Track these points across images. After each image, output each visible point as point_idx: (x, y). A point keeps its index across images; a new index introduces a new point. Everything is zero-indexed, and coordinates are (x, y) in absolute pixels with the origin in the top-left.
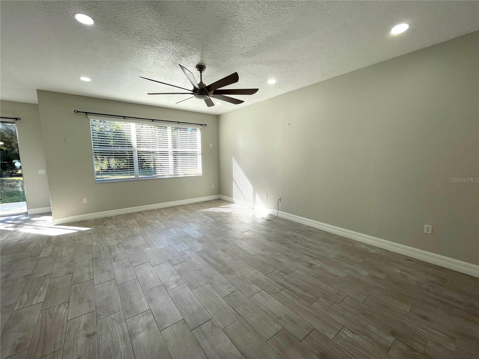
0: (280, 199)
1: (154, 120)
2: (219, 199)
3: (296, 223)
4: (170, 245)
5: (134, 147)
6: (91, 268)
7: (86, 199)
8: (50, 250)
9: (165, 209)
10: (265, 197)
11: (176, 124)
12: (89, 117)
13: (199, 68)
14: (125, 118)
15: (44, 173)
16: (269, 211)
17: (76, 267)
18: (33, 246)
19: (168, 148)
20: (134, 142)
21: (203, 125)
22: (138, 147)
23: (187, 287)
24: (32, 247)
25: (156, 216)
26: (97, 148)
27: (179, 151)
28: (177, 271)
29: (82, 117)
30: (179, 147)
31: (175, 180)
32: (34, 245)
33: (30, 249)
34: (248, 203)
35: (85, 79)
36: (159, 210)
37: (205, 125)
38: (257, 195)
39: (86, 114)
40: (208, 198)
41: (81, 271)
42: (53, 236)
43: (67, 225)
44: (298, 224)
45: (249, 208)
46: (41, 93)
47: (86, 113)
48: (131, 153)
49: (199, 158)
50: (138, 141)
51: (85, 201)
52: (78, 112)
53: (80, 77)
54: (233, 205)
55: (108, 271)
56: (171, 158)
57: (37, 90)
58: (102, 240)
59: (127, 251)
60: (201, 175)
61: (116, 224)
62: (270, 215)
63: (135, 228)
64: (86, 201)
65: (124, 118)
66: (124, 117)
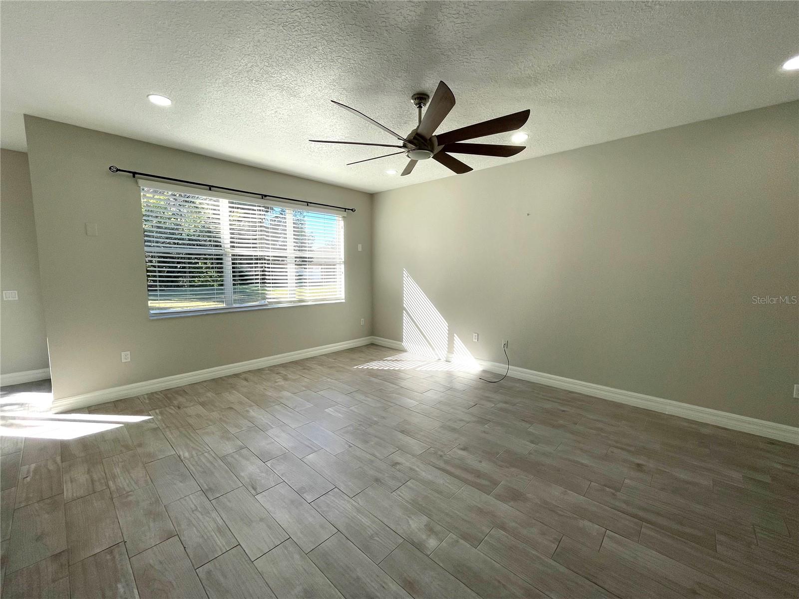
0: (506, 345)
1: (266, 196)
2: (372, 344)
3: (541, 386)
4: (351, 445)
5: (226, 246)
6: (214, 514)
7: (129, 353)
8: (80, 475)
9: (284, 366)
10: (474, 340)
11: (303, 205)
12: (141, 182)
13: (418, 98)
14: (212, 188)
15: (17, 299)
16: (482, 365)
17: (176, 518)
18: (32, 470)
19: (286, 250)
20: (226, 238)
21: (349, 209)
22: (233, 247)
23: (462, 541)
24: (28, 472)
25: (276, 382)
26: (154, 246)
27: (307, 256)
28: (410, 503)
29: (126, 182)
30: (307, 249)
31: (299, 311)
32: (33, 466)
33: (28, 479)
34: (436, 350)
35: (159, 100)
36: (273, 369)
37: (352, 210)
38: (456, 338)
39: (134, 177)
40: (352, 343)
41: (194, 526)
42: (68, 441)
43: (90, 412)
44: (548, 388)
45: (440, 359)
46: (34, 123)
47: (134, 174)
48: (219, 259)
49: (341, 269)
50: (233, 236)
51: (126, 357)
52: (118, 170)
53: (148, 96)
54: (405, 354)
55: (262, 520)
56: (291, 270)
57: (25, 115)
58: (197, 444)
59: (269, 464)
60: (344, 301)
61: (203, 404)
62: (484, 371)
63: (251, 411)
64: (129, 356)
65: (210, 190)
66: (210, 187)
